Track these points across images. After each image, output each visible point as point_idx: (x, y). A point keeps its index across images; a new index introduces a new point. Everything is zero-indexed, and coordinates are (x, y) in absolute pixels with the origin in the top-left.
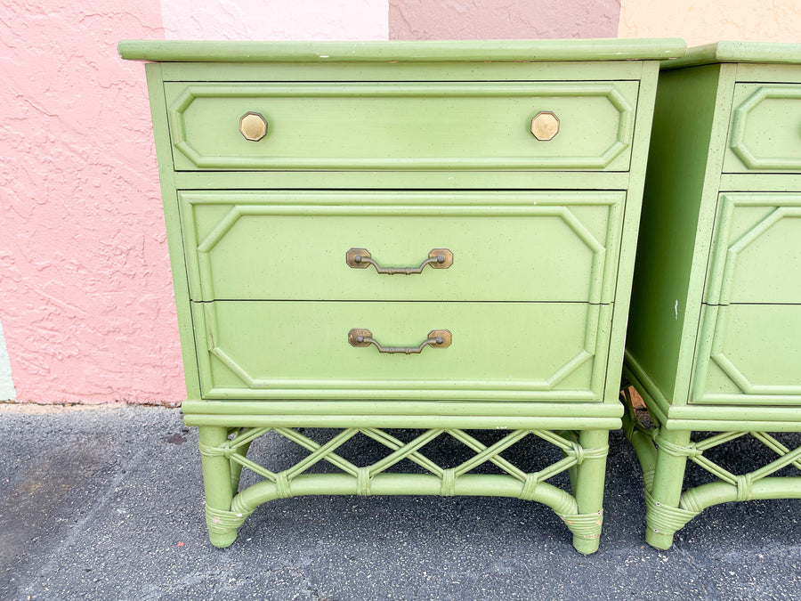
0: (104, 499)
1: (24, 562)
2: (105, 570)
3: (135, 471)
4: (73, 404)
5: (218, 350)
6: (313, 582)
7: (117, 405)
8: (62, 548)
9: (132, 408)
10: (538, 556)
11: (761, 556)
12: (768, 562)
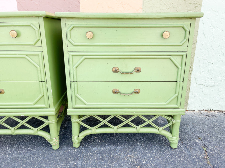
11: (102, 149)
12: (103, 151)
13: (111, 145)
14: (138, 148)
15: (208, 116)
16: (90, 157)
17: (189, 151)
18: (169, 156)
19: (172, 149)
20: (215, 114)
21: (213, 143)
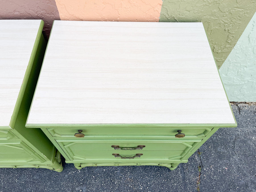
11: (104, 170)
16: (93, 182)
21: (210, 161)
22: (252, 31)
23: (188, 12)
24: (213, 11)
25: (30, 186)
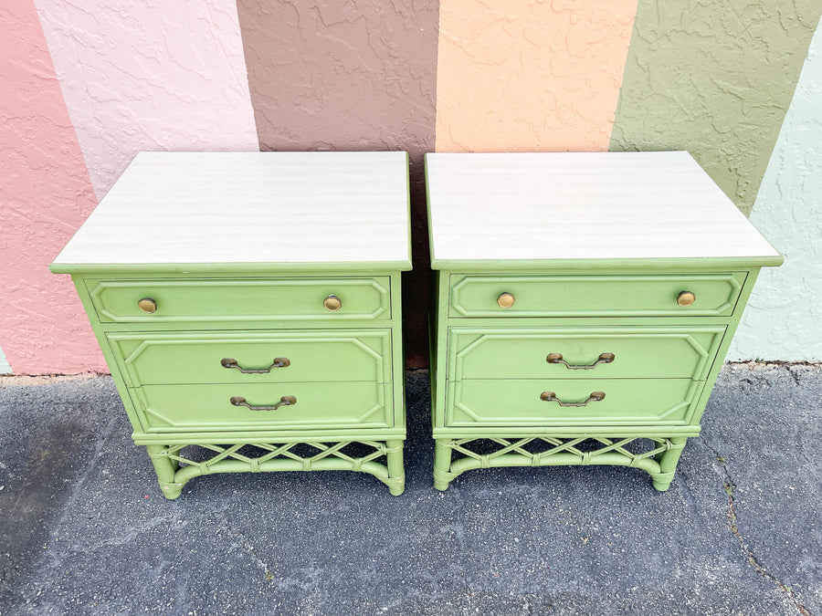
0: (92, 462)
1: (48, 514)
2: (101, 518)
3: (110, 437)
4: (57, 375)
5: (149, 410)
6: (228, 521)
7: (90, 375)
8: (71, 502)
9: (101, 378)
10: (366, 498)
11: (500, 493)
12: (503, 498)
13: (517, 480)
14: (579, 490)
15: (749, 381)
16: (478, 515)
17: (694, 498)
18: (649, 513)
19: (656, 492)
20: (768, 372)
21: (750, 474)
22: (782, 169)
23: (658, 134)
24: (703, 131)
25: (332, 525)
